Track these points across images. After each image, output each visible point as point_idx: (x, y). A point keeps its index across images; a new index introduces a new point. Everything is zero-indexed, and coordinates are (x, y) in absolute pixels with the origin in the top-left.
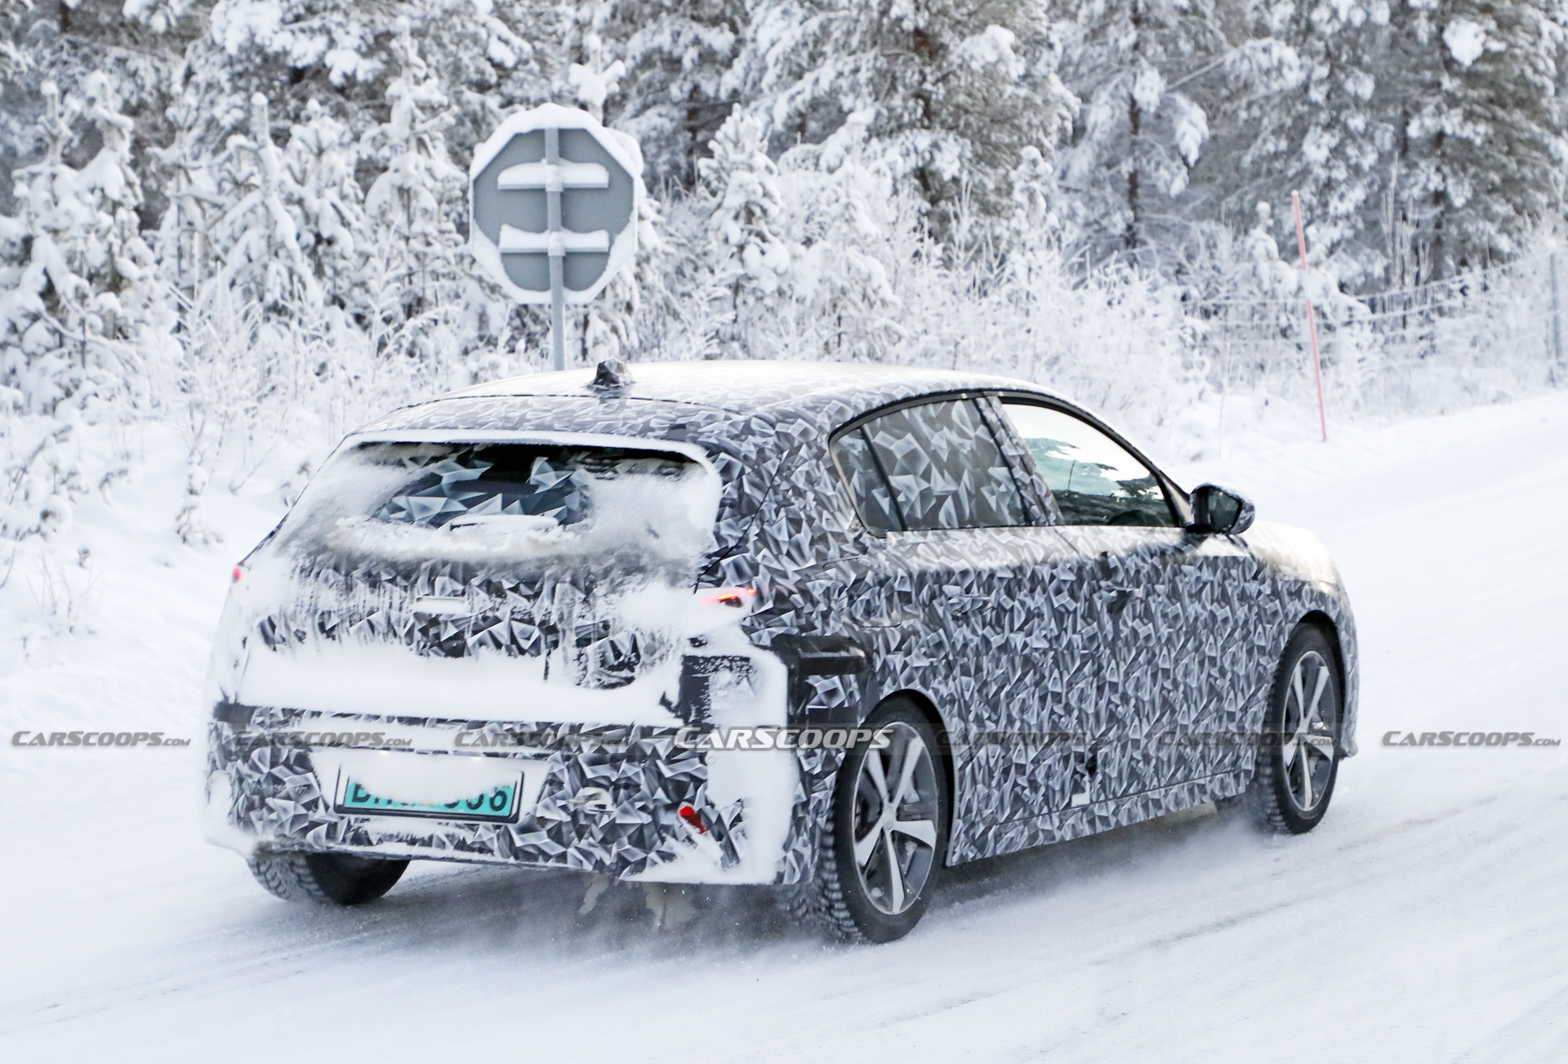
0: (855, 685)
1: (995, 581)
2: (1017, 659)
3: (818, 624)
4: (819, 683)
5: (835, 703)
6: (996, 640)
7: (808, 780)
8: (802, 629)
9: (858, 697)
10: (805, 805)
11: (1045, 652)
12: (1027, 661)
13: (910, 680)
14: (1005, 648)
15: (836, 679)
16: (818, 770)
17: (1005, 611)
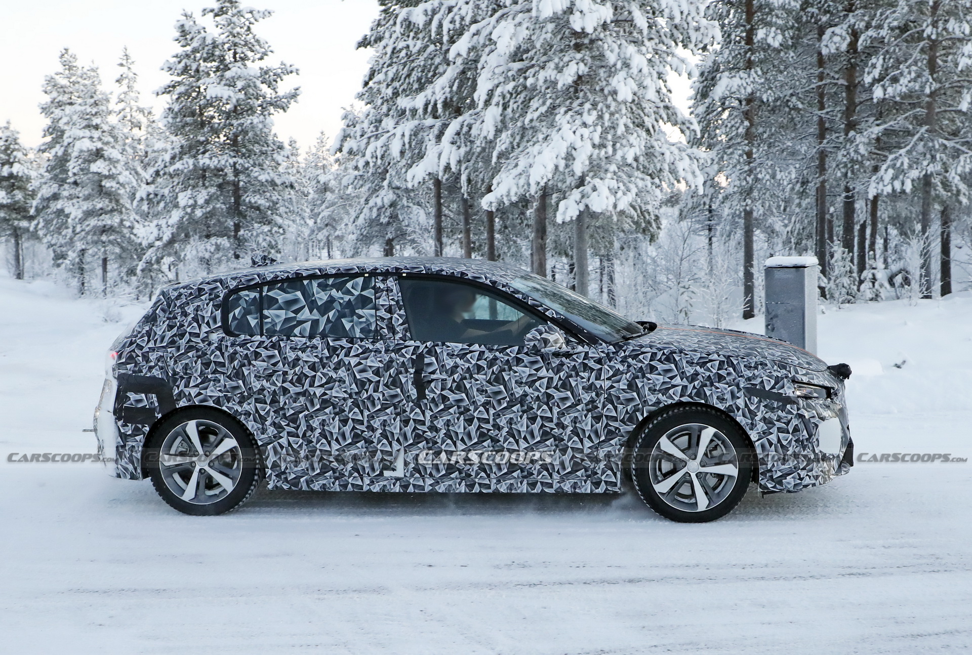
0: (155, 399)
1: (300, 362)
2: (316, 401)
3: (144, 371)
4: (133, 396)
5: (140, 405)
6: (293, 390)
7: (124, 437)
8: (134, 372)
9: (156, 404)
10: (124, 446)
11: (344, 399)
12: (325, 403)
13: (205, 400)
14: (304, 394)
15: (143, 395)
16: (130, 432)
17: (307, 377)
